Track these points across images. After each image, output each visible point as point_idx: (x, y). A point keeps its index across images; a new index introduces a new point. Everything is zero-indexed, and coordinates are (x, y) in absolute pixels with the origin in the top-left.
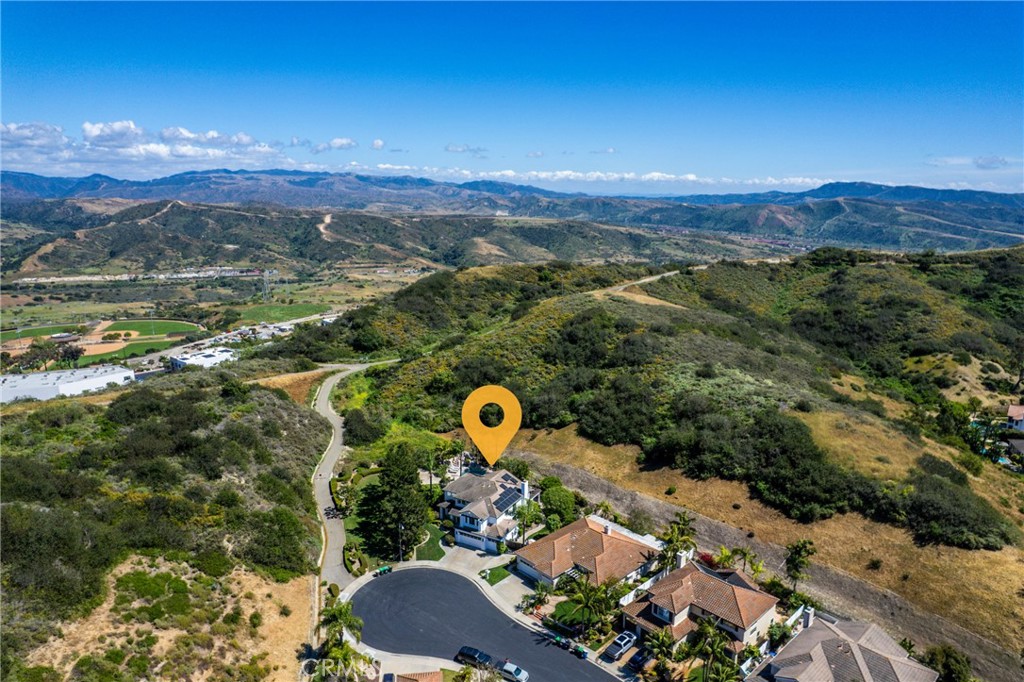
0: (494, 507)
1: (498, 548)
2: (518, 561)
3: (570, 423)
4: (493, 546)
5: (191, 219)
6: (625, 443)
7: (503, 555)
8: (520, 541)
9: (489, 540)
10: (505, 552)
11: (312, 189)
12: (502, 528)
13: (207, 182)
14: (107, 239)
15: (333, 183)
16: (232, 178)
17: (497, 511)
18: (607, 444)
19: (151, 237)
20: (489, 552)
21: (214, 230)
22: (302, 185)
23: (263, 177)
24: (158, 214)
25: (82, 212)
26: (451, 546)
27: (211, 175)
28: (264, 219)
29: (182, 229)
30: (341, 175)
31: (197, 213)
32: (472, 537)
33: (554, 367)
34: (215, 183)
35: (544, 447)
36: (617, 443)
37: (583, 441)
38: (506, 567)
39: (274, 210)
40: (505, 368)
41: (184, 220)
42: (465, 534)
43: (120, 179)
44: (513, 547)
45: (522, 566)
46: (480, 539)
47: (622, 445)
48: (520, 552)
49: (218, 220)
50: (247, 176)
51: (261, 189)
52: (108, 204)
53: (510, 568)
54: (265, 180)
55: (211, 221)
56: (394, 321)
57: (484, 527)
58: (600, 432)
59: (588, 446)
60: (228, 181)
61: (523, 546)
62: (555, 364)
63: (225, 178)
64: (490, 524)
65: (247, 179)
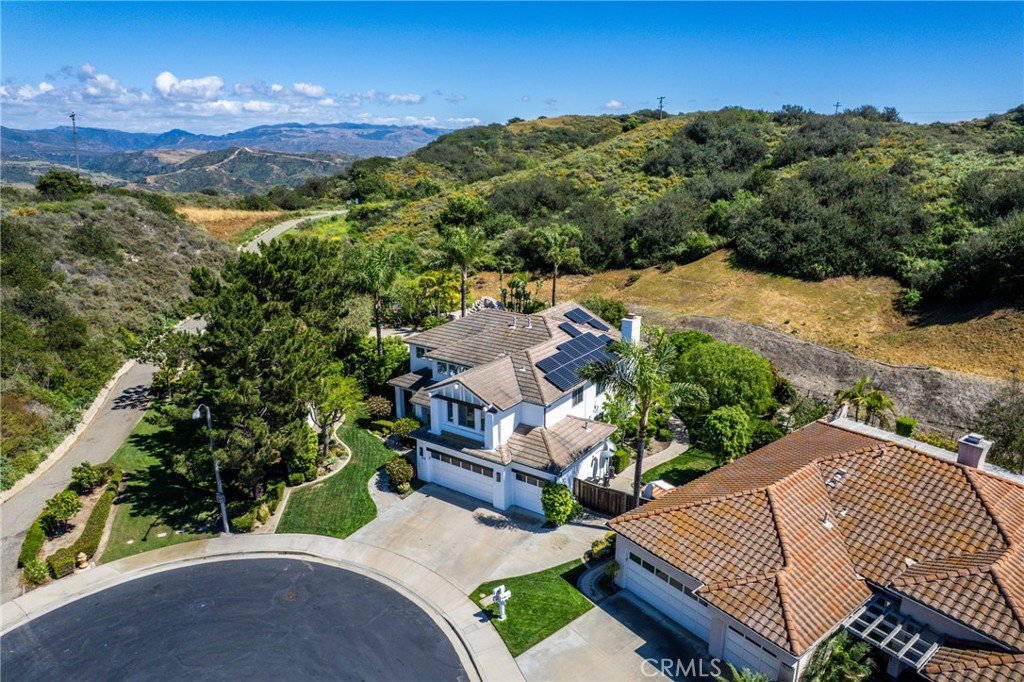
0: (540, 375)
1: (549, 507)
2: (622, 554)
3: (712, 250)
4: (531, 497)
5: (257, 165)
6: (855, 274)
7: (564, 530)
8: (623, 482)
9: (520, 476)
10: (569, 521)
11: (380, 142)
12: (564, 442)
13: (277, 135)
14: (176, 184)
15: (400, 136)
16: (302, 132)
17: (547, 389)
18: (812, 277)
19: (216, 181)
20: (518, 517)
21: (279, 176)
22: (370, 138)
23: (332, 130)
24: (226, 161)
25: (158, 162)
26: (399, 492)
27: (282, 129)
28: (328, 165)
29: (248, 176)
30: (408, 128)
31: (262, 160)
32: (467, 465)
33: (665, 180)
34: (286, 136)
35: (658, 293)
36: (835, 275)
37: (751, 277)
38: (573, 576)
39: (339, 157)
40: (574, 190)
41: (251, 166)
42: (445, 458)
43: (197, 134)
44: (598, 503)
45: (633, 577)
46: (488, 472)
47: (850, 278)
48: (628, 525)
49: (284, 165)
50: (317, 129)
51: (330, 141)
52: (181, 155)
53: (587, 580)
54: (334, 134)
55: (275, 167)
56: (412, 172)
57: (502, 434)
58: (792, 251)
59: (762, 284)
60: (298, 135)
61: (631, 502)
62: (667, 175)
63: (296, 131)
64: (523, 428)
65: (317, 132)
